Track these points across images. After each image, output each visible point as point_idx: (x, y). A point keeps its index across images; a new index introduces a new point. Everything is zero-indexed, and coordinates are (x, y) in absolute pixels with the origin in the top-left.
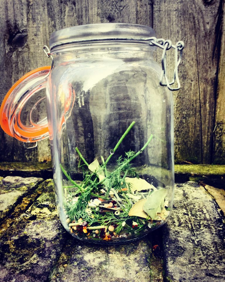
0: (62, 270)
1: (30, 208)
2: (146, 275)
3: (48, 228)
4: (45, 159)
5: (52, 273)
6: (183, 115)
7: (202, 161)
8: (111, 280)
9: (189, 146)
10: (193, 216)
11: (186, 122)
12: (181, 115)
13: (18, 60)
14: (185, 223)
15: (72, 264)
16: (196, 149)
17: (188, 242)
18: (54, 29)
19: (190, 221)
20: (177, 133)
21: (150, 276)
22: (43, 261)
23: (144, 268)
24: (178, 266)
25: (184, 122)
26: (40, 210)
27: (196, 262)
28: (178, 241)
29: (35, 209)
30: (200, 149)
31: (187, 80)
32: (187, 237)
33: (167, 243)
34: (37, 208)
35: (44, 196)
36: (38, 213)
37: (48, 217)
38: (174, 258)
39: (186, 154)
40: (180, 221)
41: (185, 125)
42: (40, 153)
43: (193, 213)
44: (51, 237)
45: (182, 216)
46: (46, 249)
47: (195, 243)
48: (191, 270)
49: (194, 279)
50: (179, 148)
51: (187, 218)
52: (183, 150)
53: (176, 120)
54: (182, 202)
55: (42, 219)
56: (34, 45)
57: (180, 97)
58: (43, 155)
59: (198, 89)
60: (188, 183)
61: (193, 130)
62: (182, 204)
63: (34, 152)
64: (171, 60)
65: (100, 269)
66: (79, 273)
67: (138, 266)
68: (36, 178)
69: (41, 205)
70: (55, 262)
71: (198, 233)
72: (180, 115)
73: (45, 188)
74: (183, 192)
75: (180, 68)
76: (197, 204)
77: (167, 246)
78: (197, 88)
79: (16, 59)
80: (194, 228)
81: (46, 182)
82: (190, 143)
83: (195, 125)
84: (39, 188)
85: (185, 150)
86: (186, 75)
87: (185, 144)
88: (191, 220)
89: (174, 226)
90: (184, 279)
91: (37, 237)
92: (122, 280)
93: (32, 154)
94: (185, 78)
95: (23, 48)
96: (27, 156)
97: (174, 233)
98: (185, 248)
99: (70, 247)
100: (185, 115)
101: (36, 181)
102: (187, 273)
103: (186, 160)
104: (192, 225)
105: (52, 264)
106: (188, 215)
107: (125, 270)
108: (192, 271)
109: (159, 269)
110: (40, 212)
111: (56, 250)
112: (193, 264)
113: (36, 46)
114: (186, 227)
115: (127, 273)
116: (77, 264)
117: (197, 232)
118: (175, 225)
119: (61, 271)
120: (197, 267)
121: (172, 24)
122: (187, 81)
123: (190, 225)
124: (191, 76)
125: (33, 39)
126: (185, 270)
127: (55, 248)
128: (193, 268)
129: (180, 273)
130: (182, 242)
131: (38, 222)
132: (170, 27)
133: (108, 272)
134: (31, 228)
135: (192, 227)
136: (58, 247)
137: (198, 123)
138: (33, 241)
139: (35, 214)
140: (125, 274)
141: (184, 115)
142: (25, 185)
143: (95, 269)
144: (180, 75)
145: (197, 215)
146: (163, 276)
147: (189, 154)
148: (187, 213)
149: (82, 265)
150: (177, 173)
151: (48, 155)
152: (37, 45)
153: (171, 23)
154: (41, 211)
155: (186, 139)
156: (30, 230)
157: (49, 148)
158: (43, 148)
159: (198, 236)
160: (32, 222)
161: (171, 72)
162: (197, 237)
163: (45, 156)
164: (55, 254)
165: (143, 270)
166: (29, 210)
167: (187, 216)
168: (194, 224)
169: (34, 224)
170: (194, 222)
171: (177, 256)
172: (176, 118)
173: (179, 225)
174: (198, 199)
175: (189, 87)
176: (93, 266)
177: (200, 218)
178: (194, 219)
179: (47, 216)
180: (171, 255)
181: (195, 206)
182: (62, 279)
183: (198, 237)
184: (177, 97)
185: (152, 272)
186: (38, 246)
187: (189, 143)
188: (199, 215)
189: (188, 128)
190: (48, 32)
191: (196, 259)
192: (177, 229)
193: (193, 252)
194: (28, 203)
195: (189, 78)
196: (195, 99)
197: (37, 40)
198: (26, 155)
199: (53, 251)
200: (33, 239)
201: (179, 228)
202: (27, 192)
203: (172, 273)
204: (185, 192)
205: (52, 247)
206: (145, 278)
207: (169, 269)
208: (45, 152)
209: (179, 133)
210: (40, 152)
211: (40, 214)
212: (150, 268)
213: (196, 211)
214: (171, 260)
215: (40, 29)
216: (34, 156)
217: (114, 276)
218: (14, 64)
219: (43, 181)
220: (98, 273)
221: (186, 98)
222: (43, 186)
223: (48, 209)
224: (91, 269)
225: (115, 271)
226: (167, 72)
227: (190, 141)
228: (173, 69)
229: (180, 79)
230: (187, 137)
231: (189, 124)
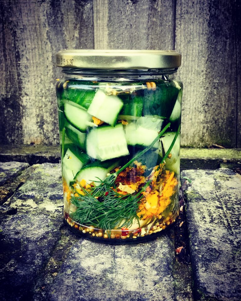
0: (50, 281)
1: (9, 200)
2: (168, 287)
3: (32, 225)
4: (33, 141)
5: (36, 284)
6: (214, 84)
7: (236, 144)
8: (119, 294)
9: (220, 125)
10: (229, 210)
11: (217, 94)
12: (211, 84)
14: (219, 219)
15: (64, 272)
16: (229, 128)
17: (224, 243)
19: (226, 217)
20: (206, 108)
21: (174, 289)
22: (23, 268)
23: (165, 278)
24: (212, 275)
25: (216, 93)
26: (22, 203)
27: (237, 269)
28: (211, 241)
29: (15, 201)
30: (235, 129)
32: (223, 237)
33: (196, 244)
34: (19, 200)
35: (29, 184)
36: (20, 206)
37: (34, 211)
38: (207, 264)
39: (216, 135)
40: (212, 217)
41: (216, 97)
42: (26, 133)
43: (229, 206)
44: (36, 237)
45: (214, 211)
46: (29, 252)
47: (233, 244)
48: (231, 280)
49: (235, 293)
50: (208, 127)
51: (222, 213)
52: (213, 131)
53: (204, 91)
54: (214, 192)
55: (24, 213)
57: (211, 60)
58: (30, 135)
59: (235, 50)
60: (221, 170)
61: (227, 105)
62: (214, 196)
63: (18, 132)
64: (200, 9)
65: (104, 279)
66: (74, 284)
67: (157, 274)
68: (19, 163)
69: (25, 195)
70: (39, 270)
71: (237, 231)
72: (210, 84)
73: (30, 175)
74: (214, 181)
75: (212, 21)
76: (234, 195)
77: (197, 248)
78: (233, 48)
80: (231, 225)
81: (32, 168)
82: (222, 121)
83: (229, 97)
84: (22, 175)
85: (216, 131)
86: (219, 31)
87: (216, 122)
88: (227, 215)
89: (204, 222)
90: (222, 292)
91: (16, 237)
92: (134, 294)
93: (15, 133)
94: (219, 34)
96: (8, 137)
97: (205, 231)
98: (221, 251)
99: (62, 249)
100: (216, 84)
101: (18, 166)
102: (225, 284)
103: (216, 143)
104: (228, 222)
105: (35, 273)
106: (222, 208)
107: (138, 280)
108: (233, 282)
109: (186, 278)
110: (22, 204)
111: (43, 254)
112: (233, 272)
114: (221, 224)
115: (141, 285)
116: (72, 272)
117: (235, 230)
118: (206, 221)
119: (48, 282)
120: (238, 276)
122: (221, 38)
123: (225, 222)
124: (226, 32)
126: (223, 280)
127: (40, 251)
128: (233, 277)
129: (216, 284)
130: (216, 243)
131: (19, 217)
133: (115, 282)
134: (10, 225)
135: (229, 224)
136: (45, 250)
137: (232, 95)
138: (11, 242)
139: (15, 207)
140: (138, 286)
141: (215, 83)
142: (3, 171)
143: (96, 278)
144: (212, 30)
145: (235, 209)
146: (191, 288)
147: (220, 135)
148: (221, 206)
149: (79, 273)
150: (205, 159)
151: (36, 135)
154: (24, 204)
155: (216, 116)
156: (7, 228)
157: (38, 127)
158: (30, 127)
159: (238, 235)
160: (11, 217)
161: (200, 26)
162: (236, 236)
163: (32, 137)
164: (40, 259)
165: (164, 280)
166: (7, 203)
167: (220, 210)
168: (231, 220)
169: (13, 219)
170: (231, 217)
171: (210, 261)
172: (205, 88)
173: (212, 221)
174: (234, 188)
175: (223, 47)
176: (94, 275)
177: (238, 212)
178: (230, 213)
179: (31, 209)
180: (203, 260)
181: (231, 198)
182: (49, 293)
183: (238, 237)
184: (208, 60)
185: (177, 283)
186: (17, 249)
187: (220, 120)
188: (237, 209)
189: (219, 101)
191: (236, 265)
192: (208, 225)
193: (232, 256)
194: (6, 193)
195: (223, 34)
196: (230, 62)
198: (7, 135)
199: (38, 255)
200: (10, 239)
201: (212, 225)
202: (6, 179)
203: (204, 283)
204: (217, 181)
205: (37, 250)
206: (168, 291)
207: (201, 279)
208: (32, 131)
209: (208, 108)
210: (25, 131)
211: (22, 207)
212: (173, 277)
213: (233, 204)
214: (202, 267)
216: (17, 136)
217: (124, 288)
219: (29, 167)
220: (100, 285)
221: (218, 61)
222: (28, 172)
223: (34, 201)
224: (91, 278)
225: (124, 281)
226: (195, 25)
227: (222, 119)
228: (203, 21)
229: (211, 36)
230: (219, 114)
231: (221, 97)
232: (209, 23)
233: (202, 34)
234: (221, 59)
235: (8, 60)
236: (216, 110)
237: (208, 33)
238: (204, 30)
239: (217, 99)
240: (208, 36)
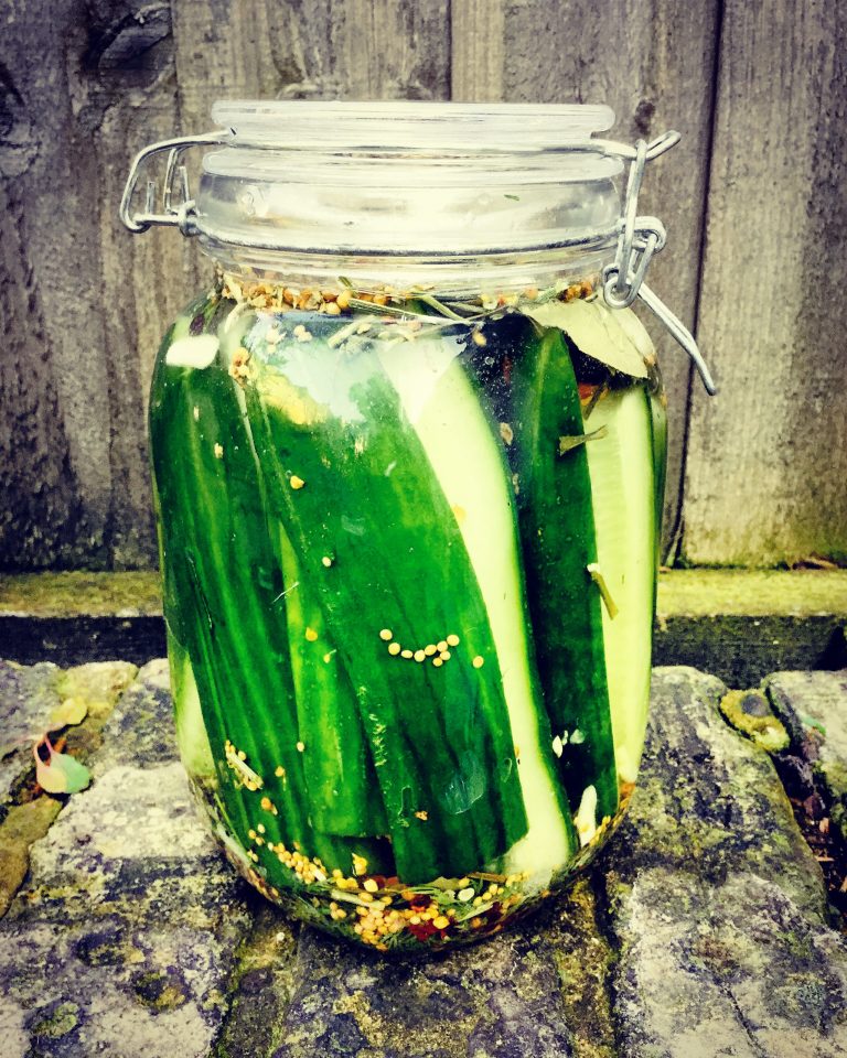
6: (815, 385)
9: (827, 503)
11: (823, 411)
12: (808, 383)
13: (129, 144)
18: (292, 13)
20: (789, 452)
25: (819, 410)
31: (841, 245)
39: (813, 531)
41: (819, 420)
50: (791, 509)
52: (805, 519)
53: (786, 403)
56: (202, 83)
57: (812, 315)
64: (785, 164)
72: (803, 382)
75: (820, 198)
79: (119, 142)
82: (834, 489)
85: (814, 518)
86: (839, 227)
87: (814, 494)
94: (837, 238)
95: (150, 95)
100: (822, 384)
103: (813, 554)
113: (213, 87)
121: (803, 16)
125: (199, 56)
132: (793, 27)
141: (818, 381)
144: (818, 225)
147: (826, 530)
152: (216, 82)
153: (799, 13)
155: (818, 474)
161: (782, 211)
172: (790, 395)
184: (800, 313)
187: (829, 488)
189: (828, 433)
190: (265, 26)
197: (215, 63)
209: (794, 454)
215: (228, 10)
218: (109, 162)
221: (832, 315)
226: (767, 211)
227: (833, 484)
228: (792, 200)
229: (815, 242)
230: (825, 468)
231: (834, 419)
232: (810, 203)
233: (789, 236)
234: (841, 309)
235: (169, 313)
236: (816, 459)
237: (806, 234)
238: (795, 225)
239: (820, 426)
240: (806, 243)
